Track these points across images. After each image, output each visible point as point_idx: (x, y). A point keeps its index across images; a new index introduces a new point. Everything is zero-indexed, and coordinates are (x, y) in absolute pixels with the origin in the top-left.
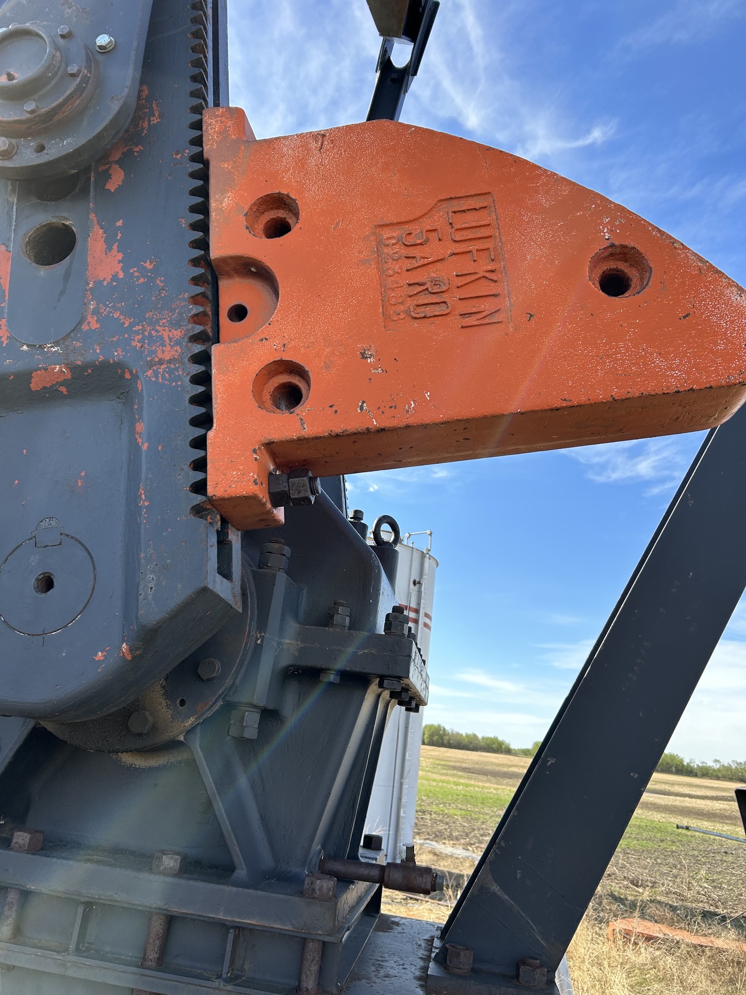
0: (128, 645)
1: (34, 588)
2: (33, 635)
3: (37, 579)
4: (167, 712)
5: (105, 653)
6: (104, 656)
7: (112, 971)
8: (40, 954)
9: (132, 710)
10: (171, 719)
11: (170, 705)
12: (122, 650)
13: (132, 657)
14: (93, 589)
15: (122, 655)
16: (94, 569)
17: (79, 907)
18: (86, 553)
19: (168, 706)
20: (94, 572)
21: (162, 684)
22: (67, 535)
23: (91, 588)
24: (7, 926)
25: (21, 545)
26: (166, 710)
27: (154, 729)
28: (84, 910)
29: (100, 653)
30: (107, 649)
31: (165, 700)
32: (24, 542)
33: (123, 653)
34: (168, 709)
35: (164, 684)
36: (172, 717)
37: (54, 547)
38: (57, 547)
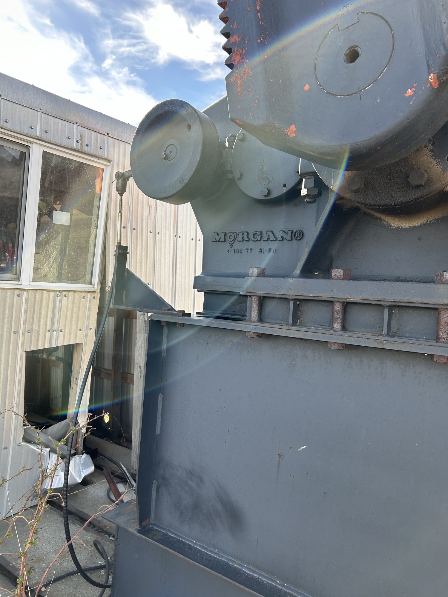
0: (435, 74)
1: (345, 61)
2: (351, 95)
3: (345, 54)
4: (438, 167)
5: (414, 89)
6: (413, 92)
7: (417, 345)
8: (364, 337)
9: (408, 172)
10: (442, 172)
11: (439, 162)
12: (429, 81)
13: (439, 85)
14: (393, 45)
15: (429, 85)
16: (391, 30)
17: (385, 309)
18: (382, 20)
19: (438, 164)
20: (392, 32)
21: (430, 149)
22: (362, 13)
23: (392, 44)
24: (338, 323)
25: (328, 34)
26: (437, 166)
27: (429, 181)
28: (389, 311)
29: (409, 90)
30: (415, 85)
31: (435, 159)
32: (329, 32)
33: (431, 83)
34: (438, 165)
35: (432, 148)
36: (443, 170)
37: (354, 25)
38: (356, 24)
